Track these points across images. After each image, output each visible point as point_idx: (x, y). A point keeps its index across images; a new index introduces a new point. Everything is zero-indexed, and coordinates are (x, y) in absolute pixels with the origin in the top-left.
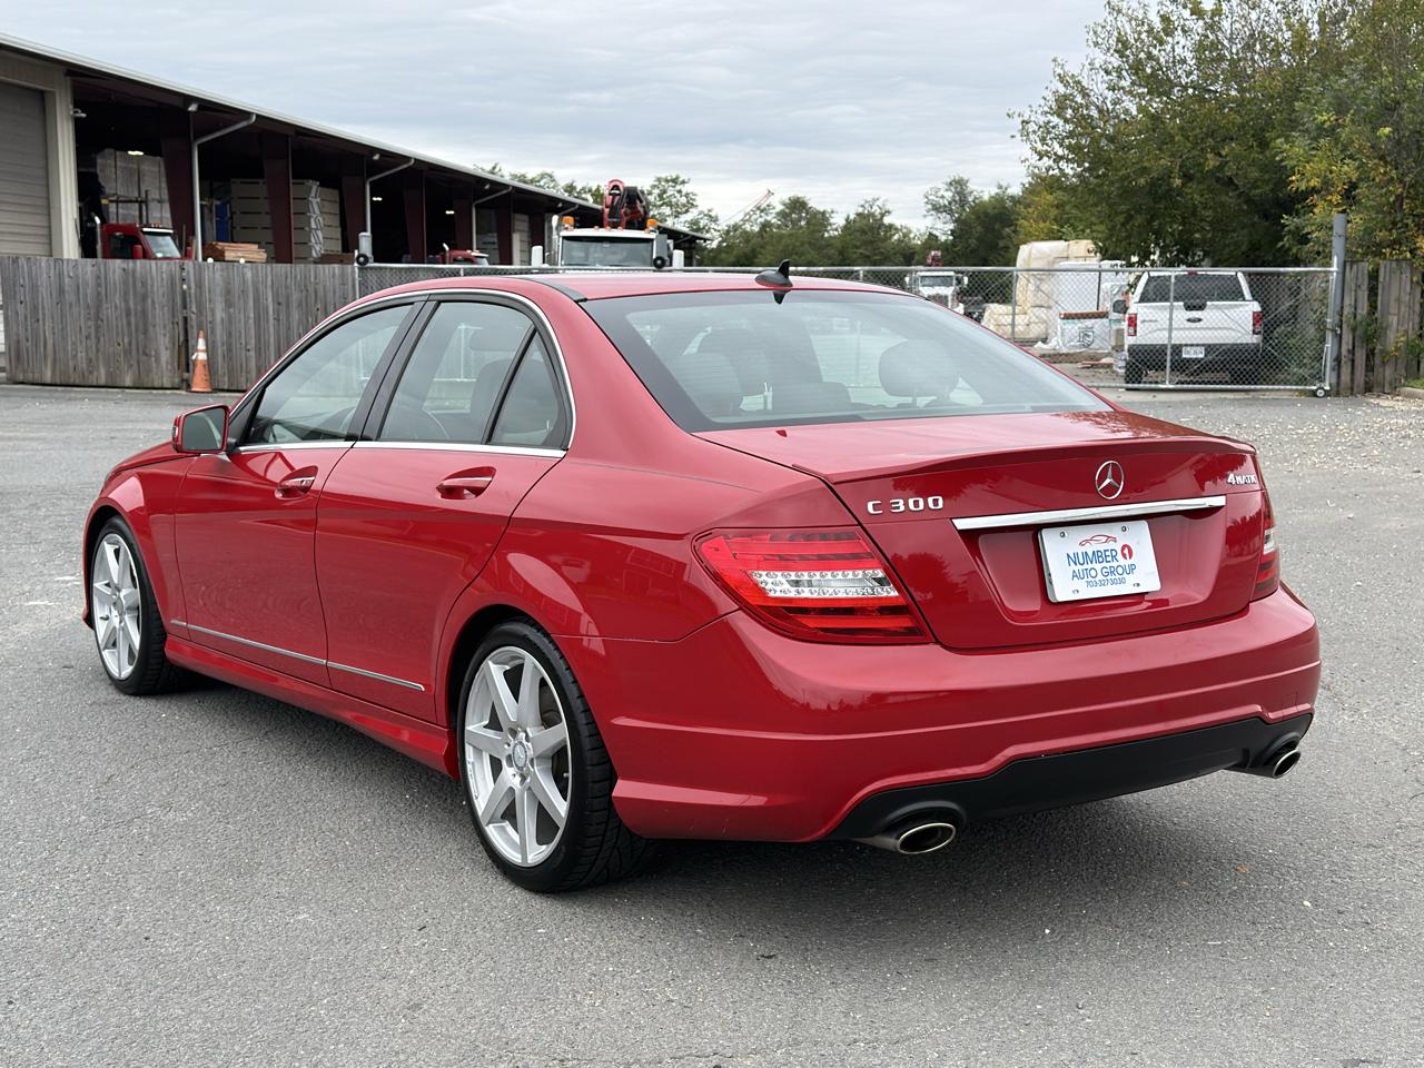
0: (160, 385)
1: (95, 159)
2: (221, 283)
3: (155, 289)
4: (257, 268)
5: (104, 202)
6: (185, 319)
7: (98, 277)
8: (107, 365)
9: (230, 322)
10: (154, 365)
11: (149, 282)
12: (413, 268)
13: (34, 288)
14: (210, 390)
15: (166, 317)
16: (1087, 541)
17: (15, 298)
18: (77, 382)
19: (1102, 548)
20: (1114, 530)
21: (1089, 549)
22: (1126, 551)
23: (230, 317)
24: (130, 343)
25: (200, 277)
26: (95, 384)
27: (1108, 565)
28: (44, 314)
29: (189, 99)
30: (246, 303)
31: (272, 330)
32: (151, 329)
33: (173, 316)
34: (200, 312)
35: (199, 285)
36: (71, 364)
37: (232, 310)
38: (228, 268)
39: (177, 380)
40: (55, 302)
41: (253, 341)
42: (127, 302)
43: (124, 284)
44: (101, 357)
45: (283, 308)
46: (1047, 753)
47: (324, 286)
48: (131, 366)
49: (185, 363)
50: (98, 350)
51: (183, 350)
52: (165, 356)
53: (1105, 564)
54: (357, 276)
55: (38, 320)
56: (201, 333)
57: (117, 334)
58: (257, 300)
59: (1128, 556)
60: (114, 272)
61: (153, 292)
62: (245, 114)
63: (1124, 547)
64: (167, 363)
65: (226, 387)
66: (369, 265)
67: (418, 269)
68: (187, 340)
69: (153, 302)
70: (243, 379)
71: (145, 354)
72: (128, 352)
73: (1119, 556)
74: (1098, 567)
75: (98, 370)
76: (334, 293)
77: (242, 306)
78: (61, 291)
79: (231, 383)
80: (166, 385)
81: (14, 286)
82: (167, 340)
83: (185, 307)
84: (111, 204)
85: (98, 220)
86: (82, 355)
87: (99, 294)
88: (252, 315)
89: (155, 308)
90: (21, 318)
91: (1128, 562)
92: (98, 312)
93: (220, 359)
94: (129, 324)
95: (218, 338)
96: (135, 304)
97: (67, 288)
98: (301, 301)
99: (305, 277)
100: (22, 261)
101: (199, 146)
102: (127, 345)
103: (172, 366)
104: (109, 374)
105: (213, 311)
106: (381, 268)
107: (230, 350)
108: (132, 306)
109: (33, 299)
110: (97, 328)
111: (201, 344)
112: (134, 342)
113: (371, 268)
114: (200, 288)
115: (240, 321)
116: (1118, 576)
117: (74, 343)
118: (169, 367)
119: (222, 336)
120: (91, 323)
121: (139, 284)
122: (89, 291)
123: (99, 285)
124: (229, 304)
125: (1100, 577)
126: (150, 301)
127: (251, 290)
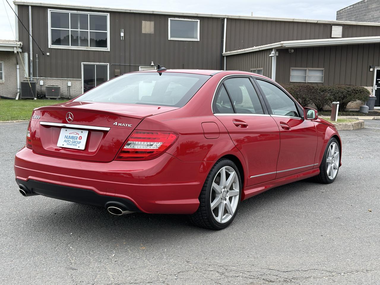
16: (71, 133)
19: (74, 135)
22: (80, 138)
27: (74, 140)
53: (73, 140)
73: (78, 139)
91: (80, 141)
116: (75, 144)
125: (71, 143)
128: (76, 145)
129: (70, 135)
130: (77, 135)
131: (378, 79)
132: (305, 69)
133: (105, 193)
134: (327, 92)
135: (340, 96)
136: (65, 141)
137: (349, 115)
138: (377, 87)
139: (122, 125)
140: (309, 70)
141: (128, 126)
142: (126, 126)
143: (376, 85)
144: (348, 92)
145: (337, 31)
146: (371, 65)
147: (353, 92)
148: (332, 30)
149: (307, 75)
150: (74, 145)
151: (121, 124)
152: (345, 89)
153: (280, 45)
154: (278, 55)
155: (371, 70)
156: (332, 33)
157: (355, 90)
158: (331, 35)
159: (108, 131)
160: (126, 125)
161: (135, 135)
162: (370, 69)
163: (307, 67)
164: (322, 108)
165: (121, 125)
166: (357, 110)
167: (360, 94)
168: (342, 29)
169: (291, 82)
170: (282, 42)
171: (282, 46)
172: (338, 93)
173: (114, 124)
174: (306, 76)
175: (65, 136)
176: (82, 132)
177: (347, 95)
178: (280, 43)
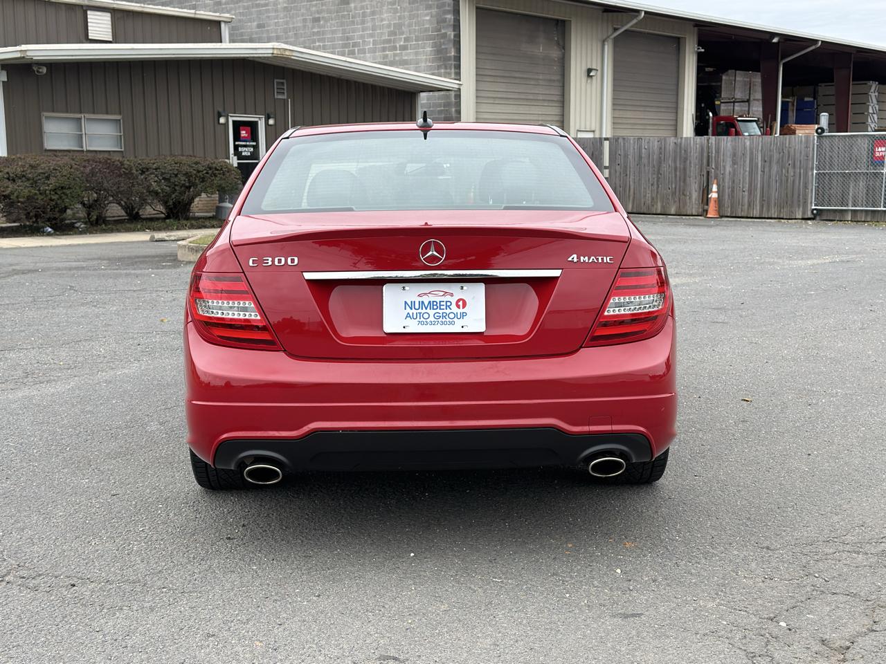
0: (691, 214)
1: (722, 77)
2: (731, 150)
3: (692, 154)
4: (753, 139)
5: (717, 103)
6: (708, 173)
7: (661, 148)
8: (662, 202)
9: (734, 174)
10: (688, 201)
11: (689, 151)
12: (854, 136)
13: (626, 156)
14: (718, 216)
15: (697, 171)
16: (425, 294)
17: (615, 162)
18: (645, 212)
19: (438, 299)
20: (454, 288)
21: (426, 300)
22: (461, 303)
23: (734, 170)
24: (675, 188)
25: (719, 146)
26: (654, 212)
27: (441, 311)
28: (630, 172)
29: (773, 35)
30: (745, 162)
31: (759, 179)
32: (688, 179)
33: (701, 172)
34: (717, 168)
35: (718, 151)
36: (643, 200)
37: (736, 166)
38: (735, 140)
39: (701, 210)
40: (636, 163)
41: (747, 186)
42: (675, 162)
43: (675, 151)
44: (658, 196)
45: (767, 164)
46: (344, 429)
47: (795, 149)
48: (675, 202)
49: (706, 201)
50: (657, 192)
51: (706, 192)
52: (695, 195)
53: (438, 310)
54: (816, 142)
55: (627, 175)
56: (715, 181)
57: (669, 182)
58: (751, 160)
59: (461, 307)
60: (670, 145)
61: (690, 156)
62: (815, 41)
63: (459, 301)
64: (696, 199)
65: (729, 215)
66: (825, 134)
67: (858, 136)
68: (708, 185)
69: (690, 163)
70: (740, 210)
71: (684, 195)
72: (674, 194)
74: (432, 312)
75: (657, 205)
76: (801, 153)
77: (742, 163)
78: (640, 157)
79: (732, 212)
80: (694, 214)
81: (616, 154)
82: (696, 185)
83: (708, 165)
84: (722, 104)
85: (711, 114)
86: (649, 195)
87: (660, 158)
88: (748, 169)
89: (691, 167)
90: (618, 174)
92: (659, 170)
93: (727, 197)
94: (676, 175)
95: (727, 184)
96: (680, 164)
97: (643, 155)
98: (779, 160)
99: (783, 143)
100: (621, 140)
101: (784, 64)
102: (674, 190)
103: (699, 201)
104: (663, 207)
105: (724, 167)
106: (832, 136)
107: (733, 191)
108: (678, 165)
109: (624, 162)
110: (658, 178)
111: (715, 188)
112: (678, 187)
113: (826, 136)
114: (718, 153)
115: (740, 173)
117: (644, 188)
118: (697, 202)
119: (729, 183)
120: (655, 176)
121: (683, 152)
122: (655, 157)
123: (661, 153)
124: (734, 163)
126: (688, 161)
127: (748, 153)
128: (452, 323)
129: (421, 299)
130: (448, 298)
131: (237, 143)
132: (78, 116)
133: (586, 428)
134: (151, 174)
135: (183, 182)
136: (408, 316)
137: (205, 227)
138: (238, 159)
139: (589, 259)
140: (87, 119)
141: (605, 261)
142: (600, 261)
143: (235, 155)
144: (199, 172)
145: (99, 25)
146: (221, 110)
147: (207, 173)
148: (89, 20)
149: (84, 133)
150: (443, 323)
151: (586, 258)
152: (189, 166)
153: (18, 55)
154: (6, 80)
155: (222, 120)
156: (89, 28)
157: (210, 168)
158: (88, 33)
159: (557, 278)
160: (600, 258)
161: (622, 282)
162: (219, 120)
163: (81, 113)
164: (137, 213)
165: (587, 261)
166: (210, 214)
167: (224, 177)
168: (109, 19)
169: (46, 150)
170: (24, 47)
171: (24, 57)
172: (176, 175)
173: (570, 259)
174: (81, 135)
175: (406, 302)
176: (462, 288)
177: (197, 181)
178: (18, 48)
